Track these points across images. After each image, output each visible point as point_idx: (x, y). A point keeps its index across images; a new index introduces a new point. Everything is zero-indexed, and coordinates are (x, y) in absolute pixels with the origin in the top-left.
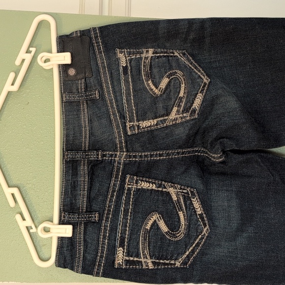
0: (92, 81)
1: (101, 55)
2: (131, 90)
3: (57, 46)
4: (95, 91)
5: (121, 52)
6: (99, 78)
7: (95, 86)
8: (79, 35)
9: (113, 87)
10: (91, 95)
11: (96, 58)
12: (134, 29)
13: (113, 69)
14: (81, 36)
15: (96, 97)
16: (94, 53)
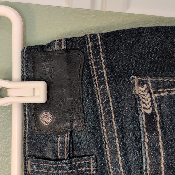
0: (84, 138)
1: (102, 87)
2: (162, 166)
3: (22, 67)
4: (89, 159)
5: (141, 84)
6: (97, 132)
7: (89, 148)
8: (64, 47)
9: (124, 155)
10: (80, 166)
11: (94, 94)
12: (169, 40)
13: (126, 117)
14: (67, 50)
15: (90, 171)
16: (91, 83)
